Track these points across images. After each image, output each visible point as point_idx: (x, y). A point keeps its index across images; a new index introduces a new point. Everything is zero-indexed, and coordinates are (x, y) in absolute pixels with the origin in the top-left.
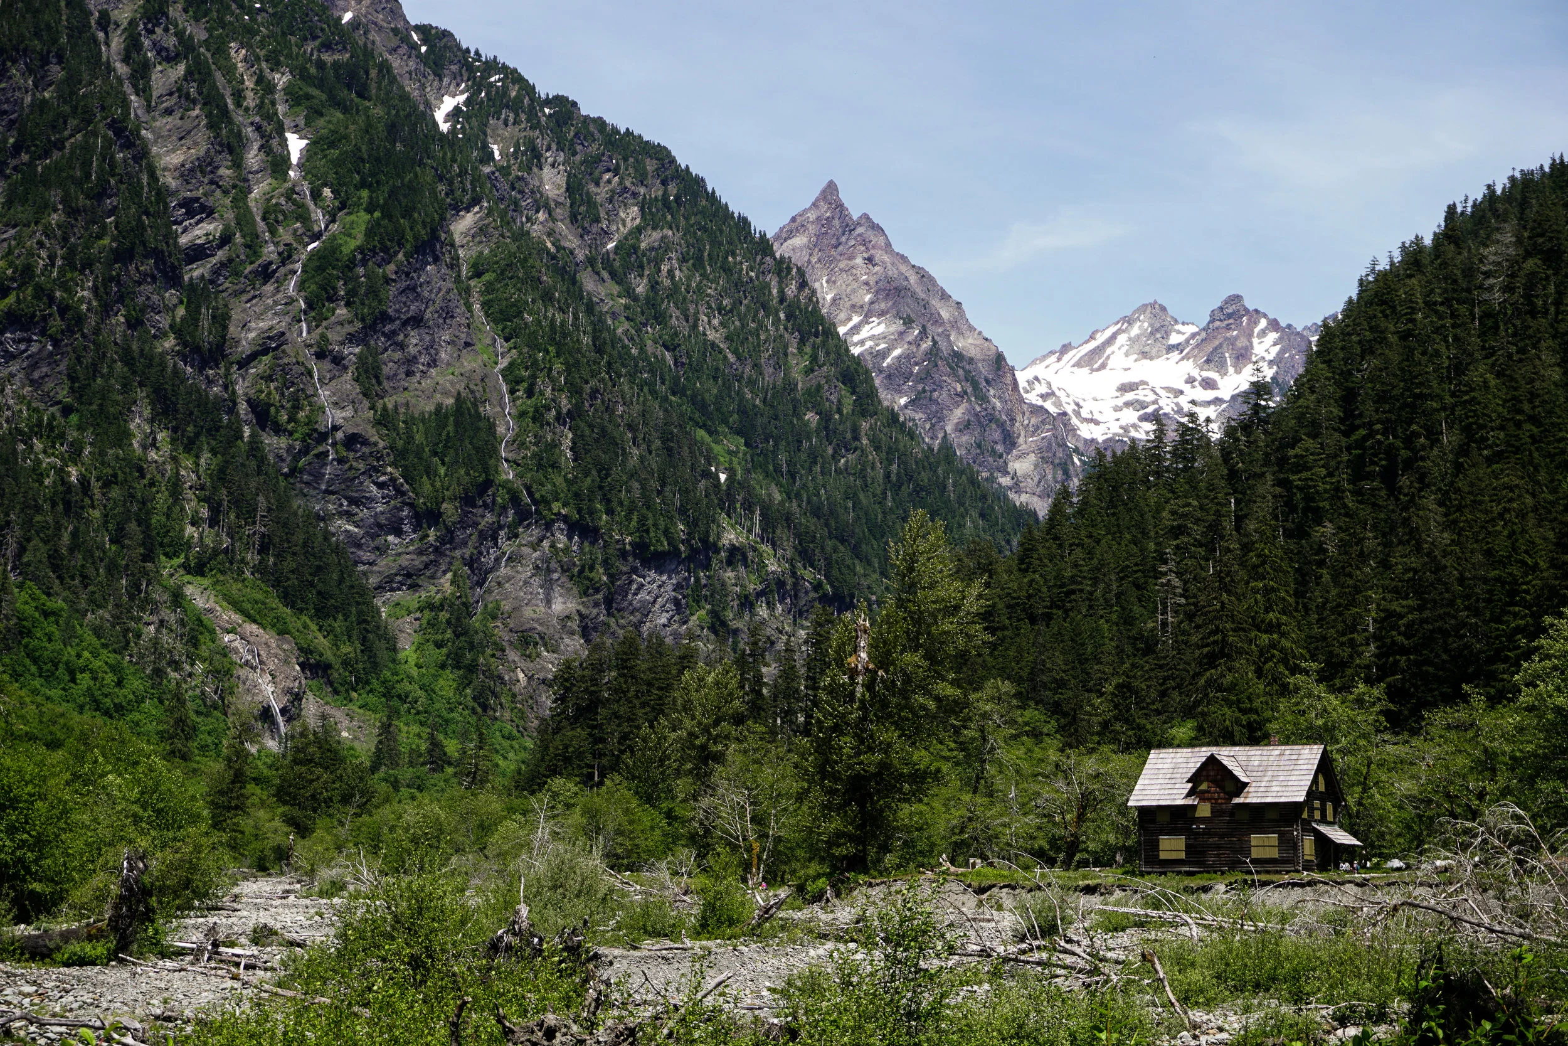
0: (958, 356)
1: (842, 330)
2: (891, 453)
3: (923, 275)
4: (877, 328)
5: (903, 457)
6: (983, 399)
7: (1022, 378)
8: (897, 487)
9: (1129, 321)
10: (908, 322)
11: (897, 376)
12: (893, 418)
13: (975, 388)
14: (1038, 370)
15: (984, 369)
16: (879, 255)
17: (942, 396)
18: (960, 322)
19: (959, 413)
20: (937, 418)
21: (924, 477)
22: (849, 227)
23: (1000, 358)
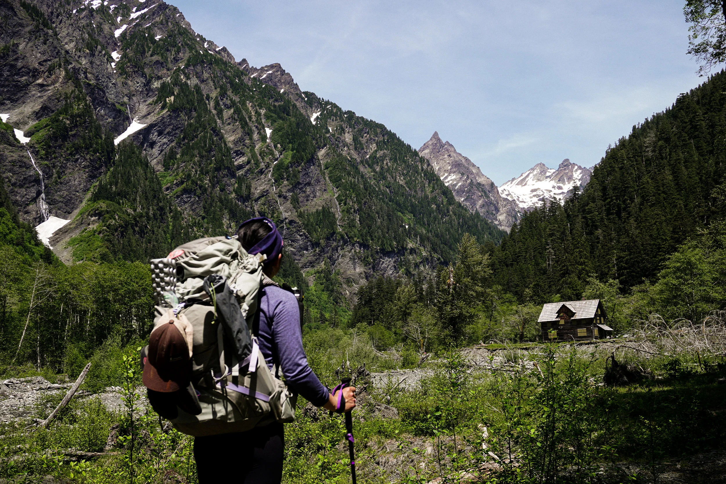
0: (479, 184)
1: (442, 178)
2: (459, 216)
3: (467, 159)
4: (453, 177)
5: (464, 217)
6: (488, 197)
7: (500, 190)
8: (462, 227)
9: (533, 169)
10: (463, 174)
11: (460, 192)
12: (459, 205)
13: (485, 194)
14: (505, 187)
15: (488, 188)
16: (452, 154)
17: (475, 197)
18: (479, 173)
19: (480, 202)
20: (474, 204)
21: (471, 223)
22: (442, 146)
23: (492, 184)
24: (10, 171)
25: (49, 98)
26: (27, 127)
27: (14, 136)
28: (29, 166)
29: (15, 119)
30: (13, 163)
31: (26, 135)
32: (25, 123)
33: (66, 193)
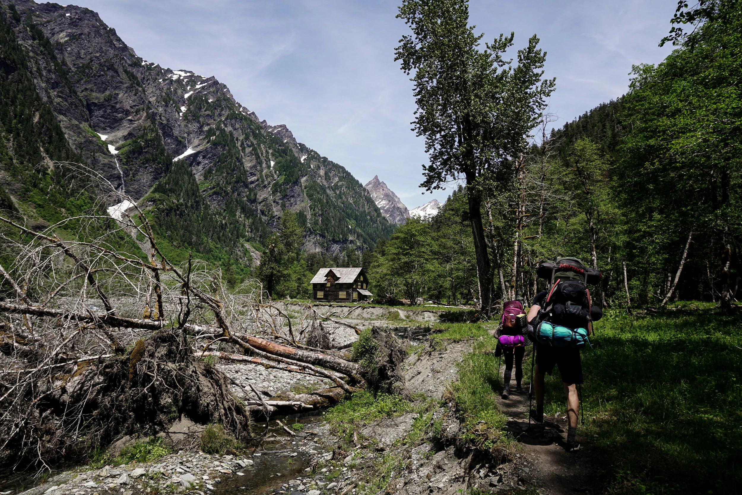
0: (398, 208)
1: (377, 203)
2: (383, 224)
3: (393, 193)
4: (384, 202)
5: (385, 225)
6: (403, 216)
7: (410, 212)
8: (384, 231)
9: (431, 202)
10: (390, 201)
11: (386, 211)
12: (384, 218)
13: (401, 214)
14: (414, 211)
15: (403, 210)
16: (385, 189)
17: (395, 215)
18: (399, 201)
19: (398, 218)
20: (394, 219)
21: (389, 229)
22: (379, 184)
23: (406, 208)
24: (101, 170)
25: (134, 128)
26: (118, 145)
27: (107, 149)
28: (115, 168)
29: (111, 139)
30: (104, 165)
31: (116, 149)
32: (117, 142)
33: (137, 187)
